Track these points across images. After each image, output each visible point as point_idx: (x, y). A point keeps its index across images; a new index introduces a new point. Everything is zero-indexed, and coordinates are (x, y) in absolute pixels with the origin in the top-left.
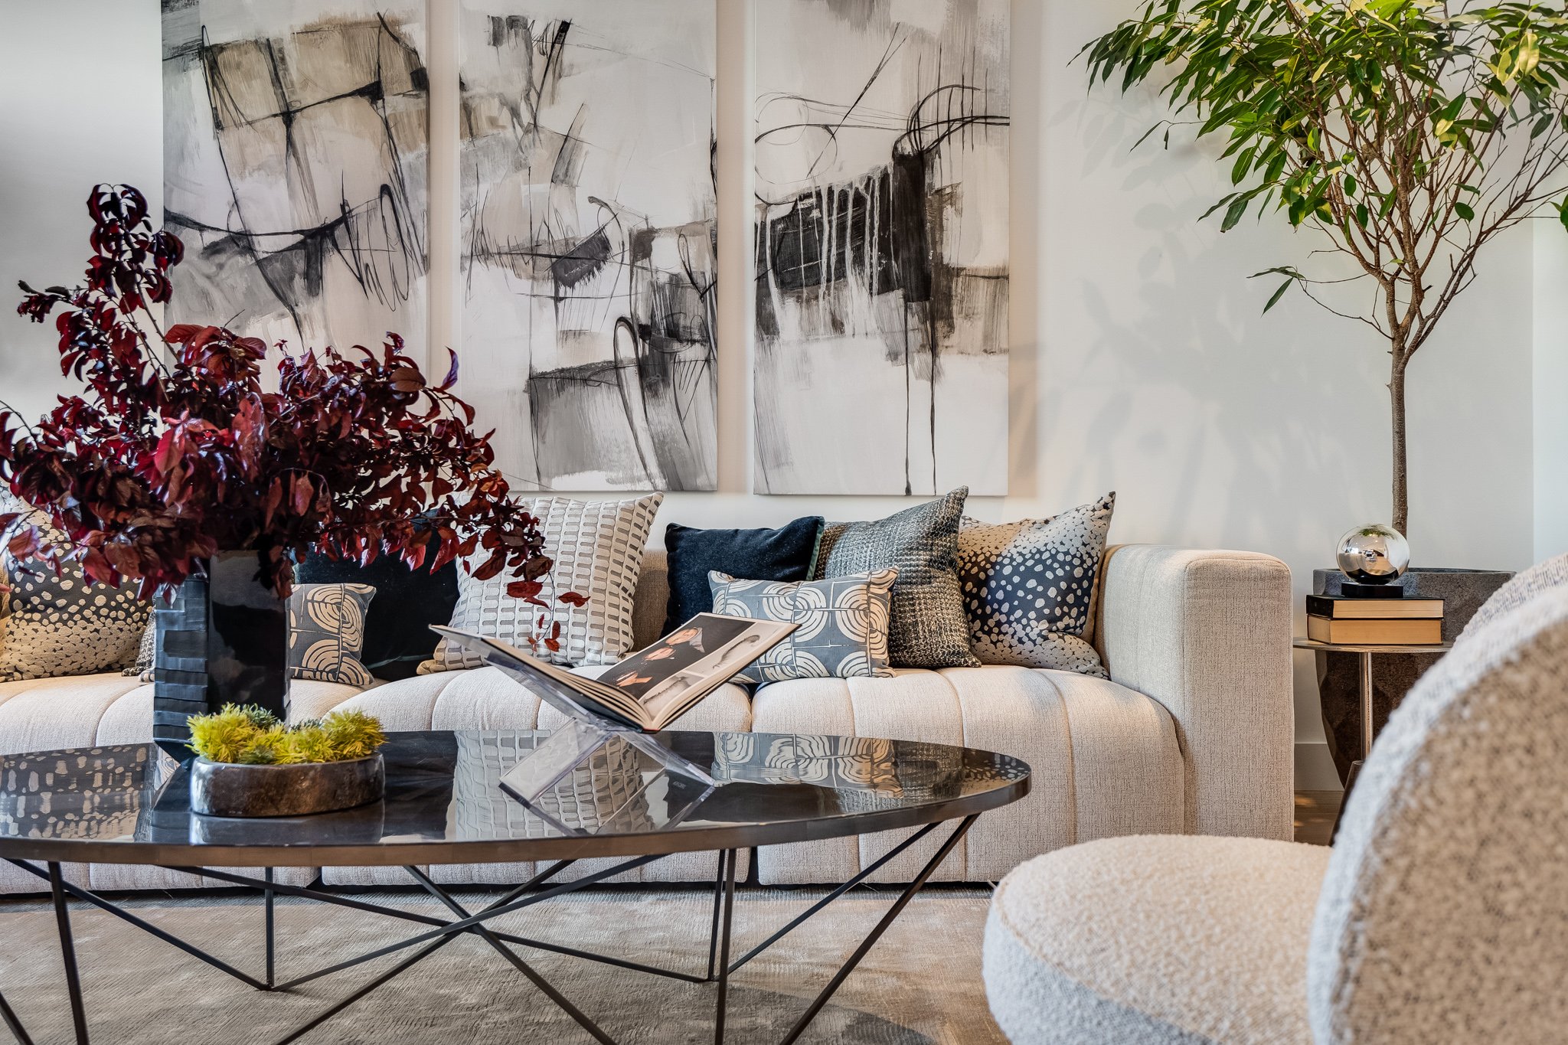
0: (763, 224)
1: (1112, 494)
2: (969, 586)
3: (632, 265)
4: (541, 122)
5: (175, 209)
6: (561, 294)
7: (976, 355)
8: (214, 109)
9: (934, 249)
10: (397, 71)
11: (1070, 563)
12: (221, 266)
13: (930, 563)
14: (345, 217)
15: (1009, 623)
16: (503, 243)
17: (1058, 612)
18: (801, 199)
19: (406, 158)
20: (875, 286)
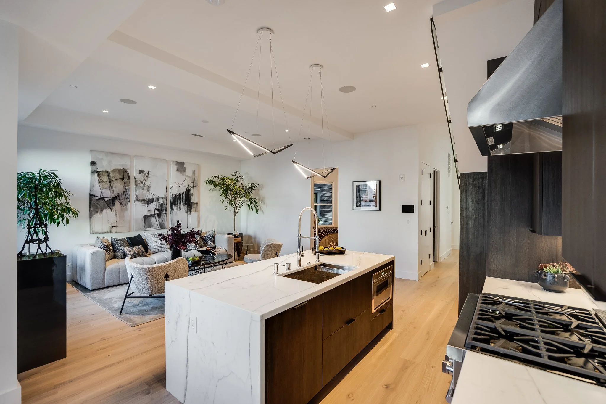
0: (172, 197)
1: (215, 229)
3: (157, 202)
4: (145, 184)
5: (92, 194)
6: (148, 206)
7: (194, 212)
8: (99, 180)
9: (190, 200)
10: (126, 176)
11: (212, 236)
12: (99, 202)
14: (118, 195)
16: (140, 199)
17: (212, 241)
18: (176, 194)
19: (127, 188)
20: (184, 204)
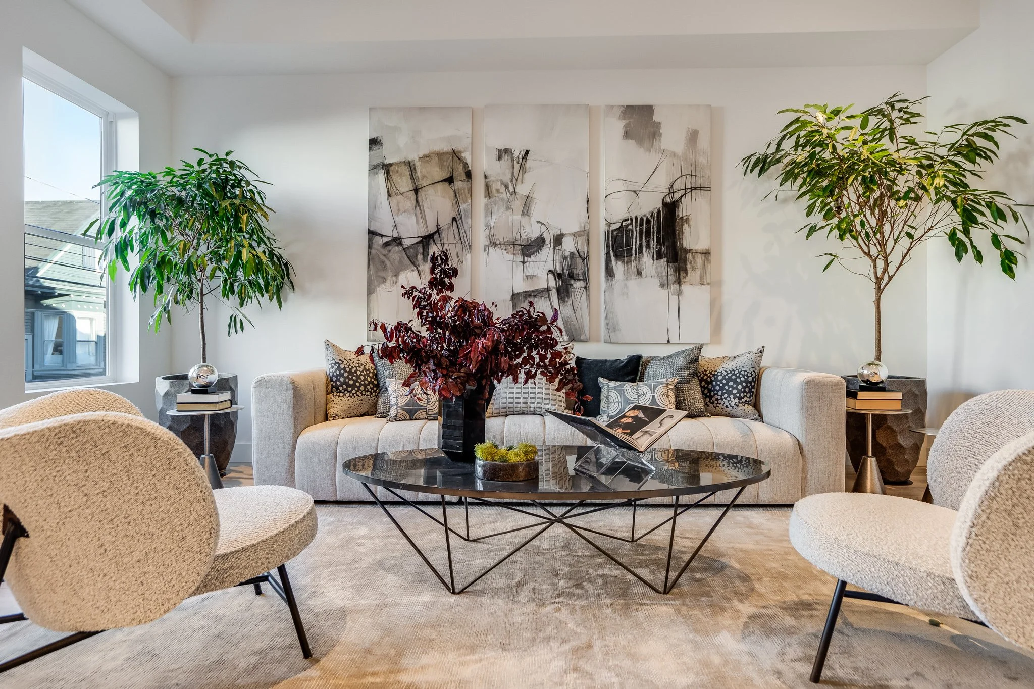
0: (609, 232)
1: (763, 347)
2: (703, 384)
3: (554, 248)
4: (517, 191)
5: (372, 229)
6: (525, 261)
7: (697, 285)
8: (388, 189)
9: (680, 242)
10: (460, 171)
11: (747, 375)
12: (389, 251)
13: (689, 375)
14: (438, 230)
15: (722, 399)
16: (502, 240)
17: (742, 395)
18: (624, 221)
19: (463, 206)
20: (655, 257)
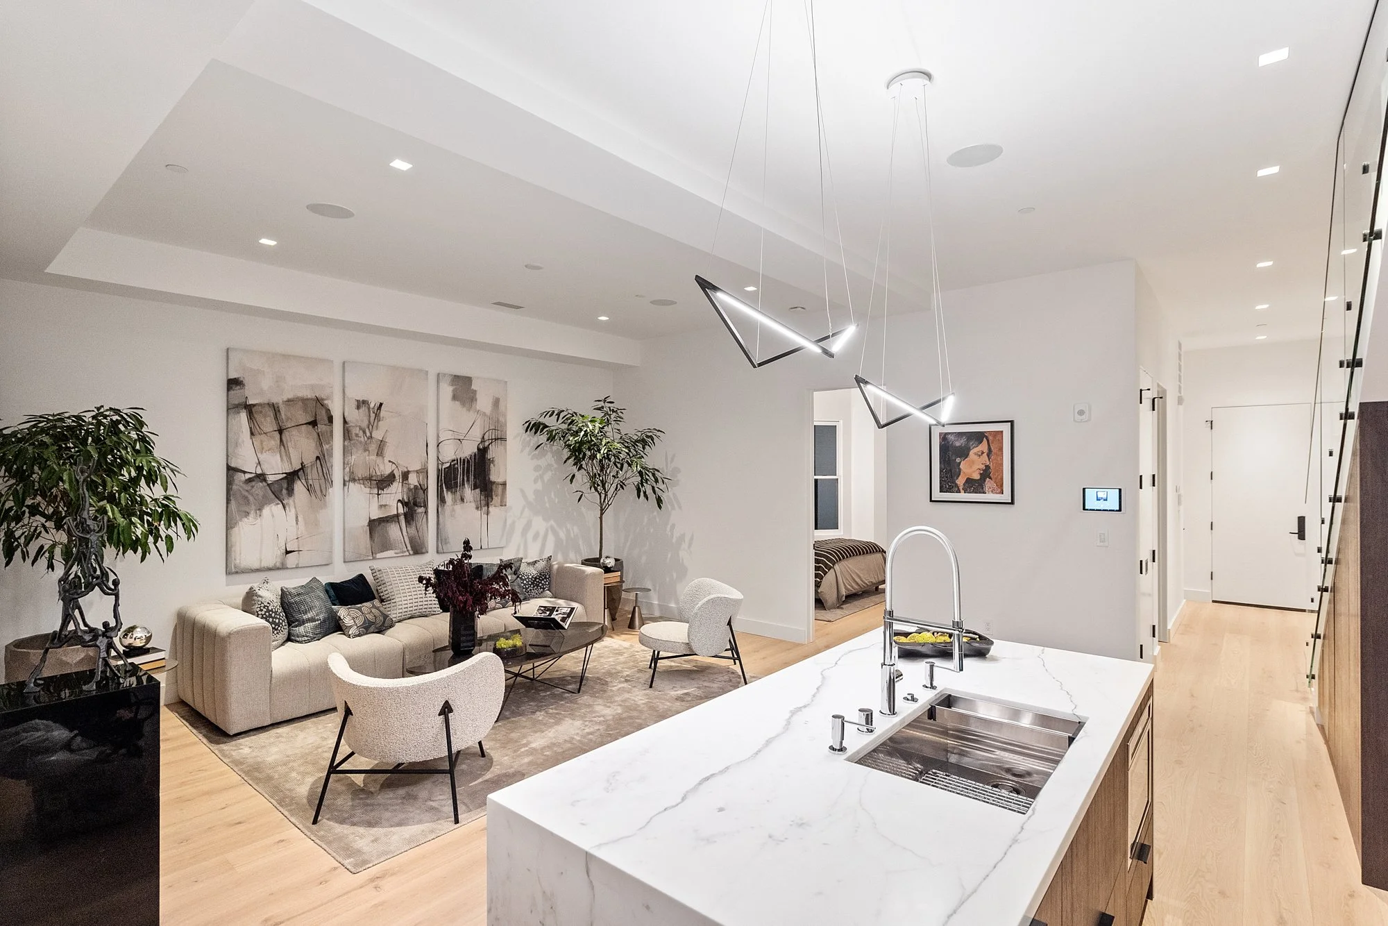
0: (441, 469)
1: (551, 556)
3: (402, 483)
4: (373, 436)
5: (233, 465)
6: (379, 493)
7: (498, 507)
8: (251, 428)
9: (488, 476)
10: (322, 415)
11: (545, 573)
12: (253, 487)
14: (303, 468)
16: (360, 476)
18: (453, 462)
19: (326, 447)
20: (473, 488)
